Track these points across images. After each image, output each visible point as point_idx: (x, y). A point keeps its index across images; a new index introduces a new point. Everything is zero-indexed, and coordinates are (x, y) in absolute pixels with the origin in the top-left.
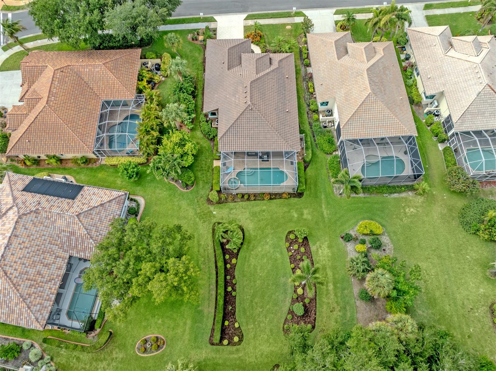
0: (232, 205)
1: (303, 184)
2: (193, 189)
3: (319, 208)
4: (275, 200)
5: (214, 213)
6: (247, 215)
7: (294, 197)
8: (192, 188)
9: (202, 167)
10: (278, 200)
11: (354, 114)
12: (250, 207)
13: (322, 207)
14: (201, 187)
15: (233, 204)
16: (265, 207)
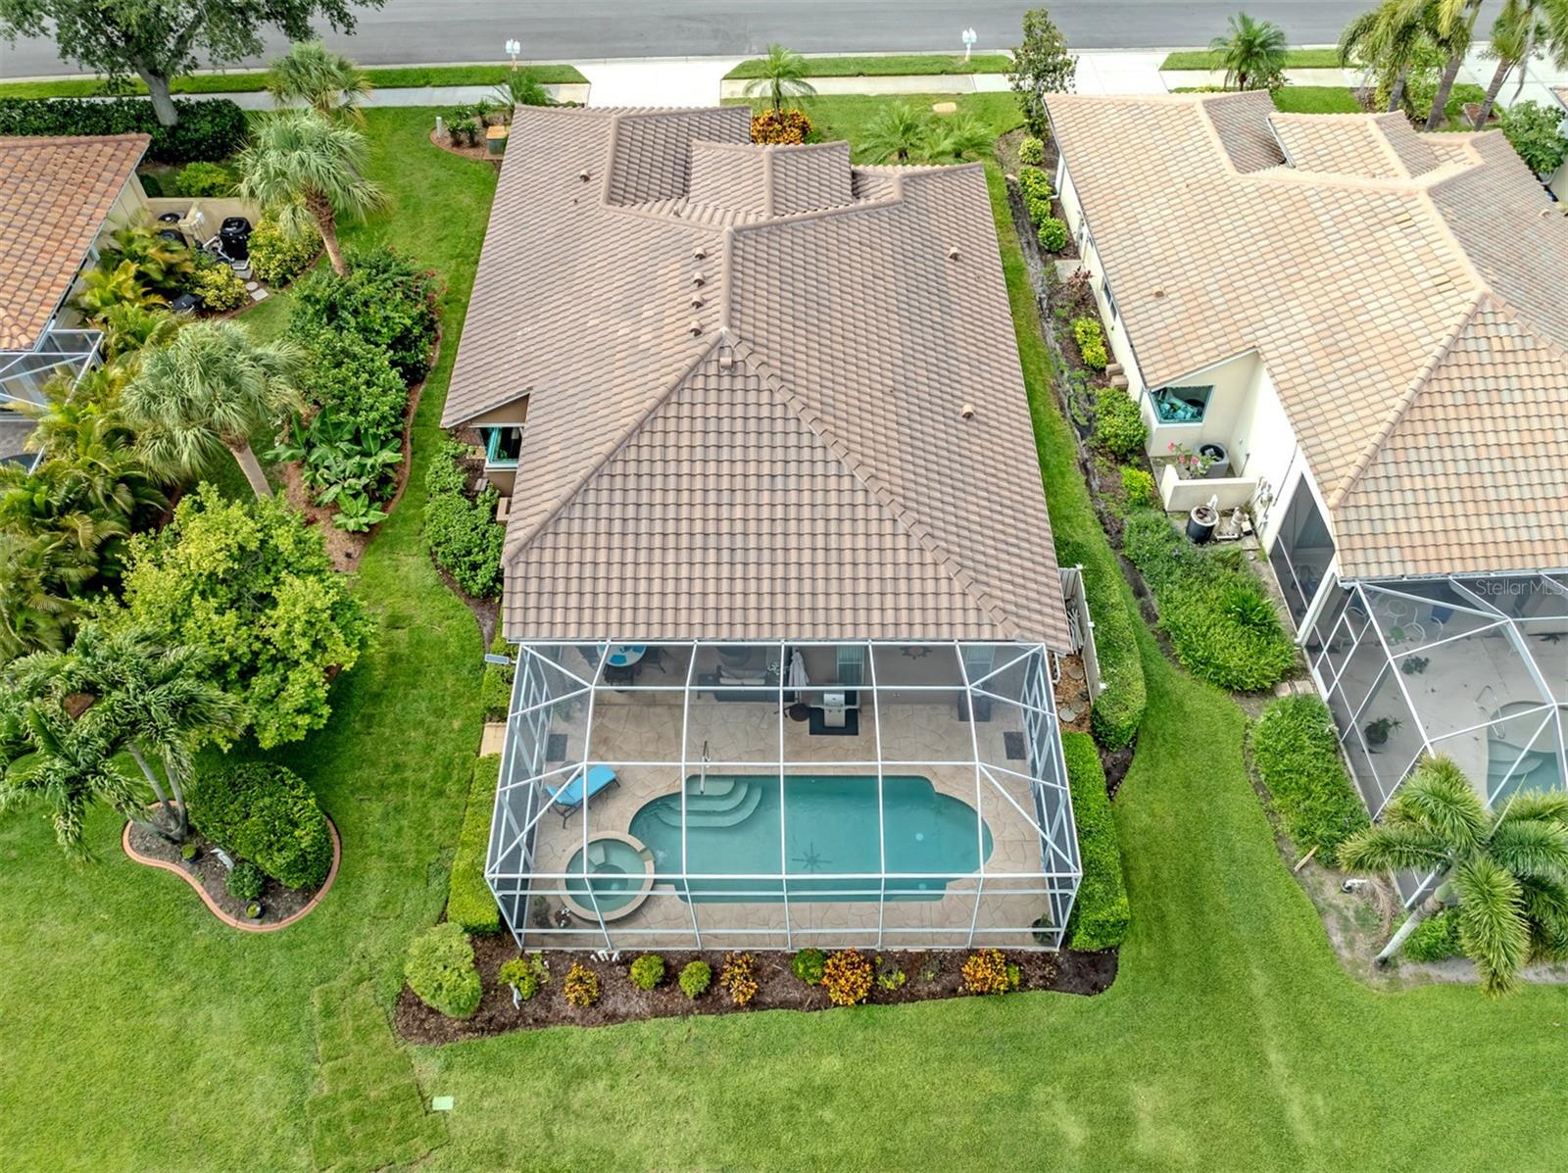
0: (582, 1039)
1: (1110, 882)
2: (310, 919)
3: (1242, 1071)
4: (908, 1010)
5: (443, 1103)
6: (697, 1124)
7: (1050, 984)
8: (303, 912)
9: (398, 767)
10: (929, 1007)
11: (1401, 420)
12: (718, 1059)
13: (1265, 1063)
14: (373, 900)
15: (593, 1033)
16: (831, 1064)
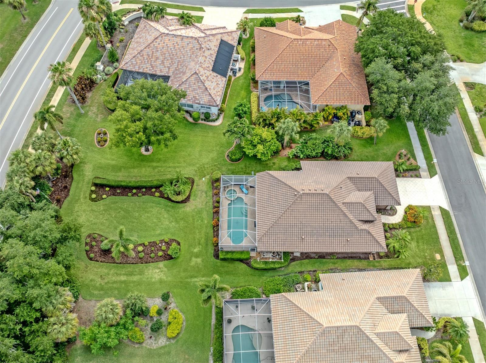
0: (210, 194)
1: (225, 255)
2: (227, 161)
3: (202, 273)
4: (212, 231)
5: (204, 179)
6: (200, 206)
7: (215, 250)
8: (228, 160)
9: (249, 167)
10: (212, 234)
12: (207, 209)
13: (203, 277)
14: (229, 168)
15: (211, 195)
16: (206, 222)
